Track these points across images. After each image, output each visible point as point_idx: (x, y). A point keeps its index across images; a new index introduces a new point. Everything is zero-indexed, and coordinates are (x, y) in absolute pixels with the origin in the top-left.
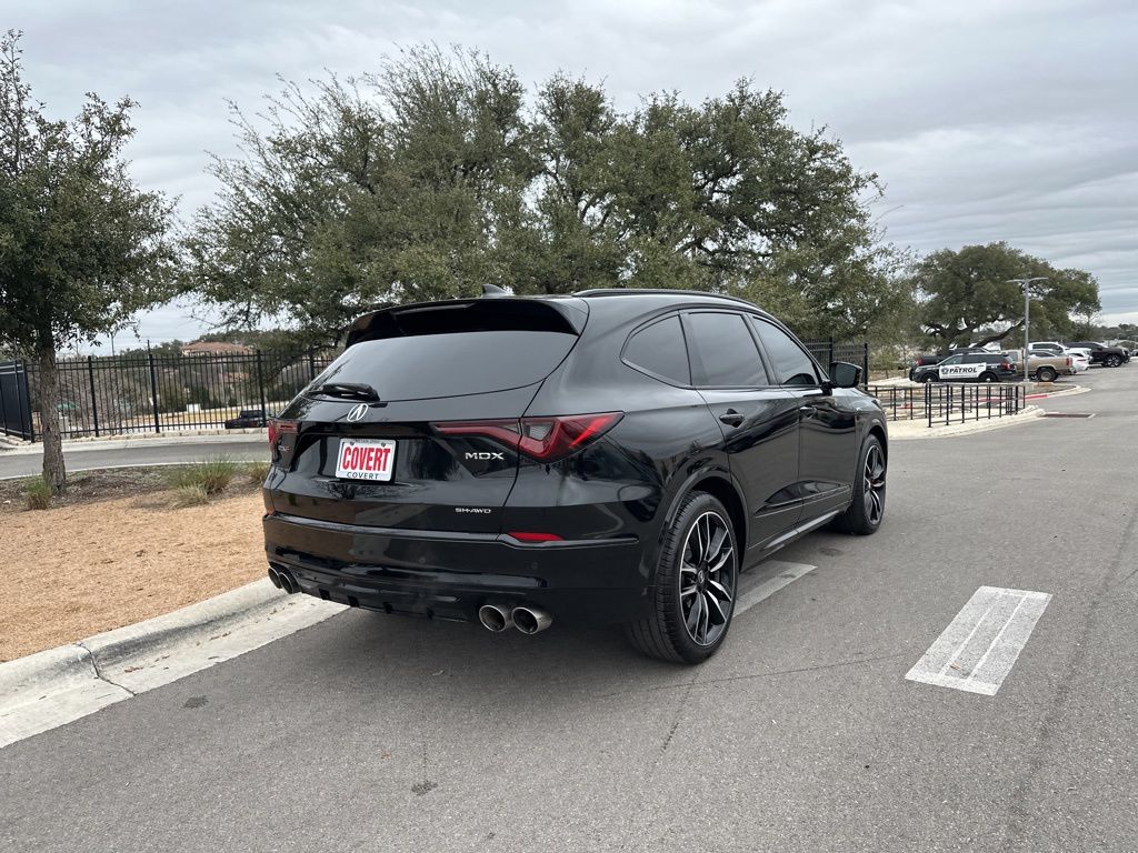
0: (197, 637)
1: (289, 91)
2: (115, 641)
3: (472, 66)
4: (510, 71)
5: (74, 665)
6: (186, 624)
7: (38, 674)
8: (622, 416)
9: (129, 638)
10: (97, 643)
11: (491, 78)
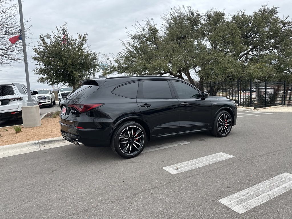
0: (59, 142)
1: (137, 24)
2: (43, 141)
3: (187, 11)
4: (197, 11)
5: (35, 144)
6: (58, 139)
7: (29, 145)
8: (104, 104)
9: (46, 141)
10: (40, 141)
11: (192, 13)
